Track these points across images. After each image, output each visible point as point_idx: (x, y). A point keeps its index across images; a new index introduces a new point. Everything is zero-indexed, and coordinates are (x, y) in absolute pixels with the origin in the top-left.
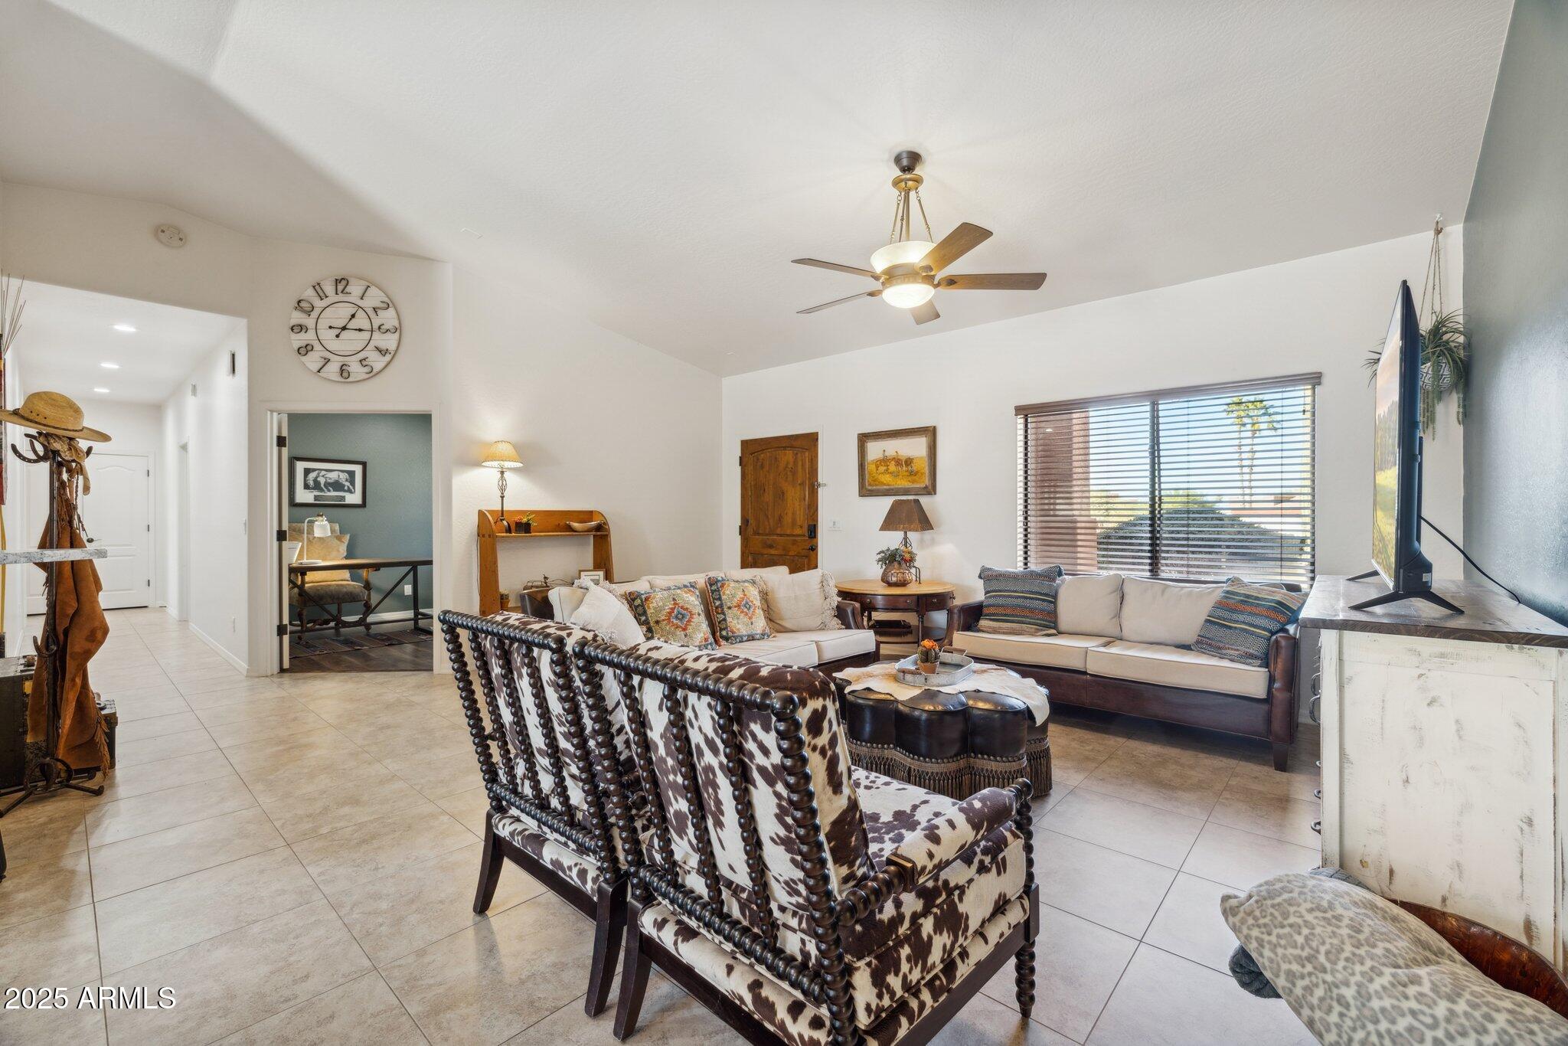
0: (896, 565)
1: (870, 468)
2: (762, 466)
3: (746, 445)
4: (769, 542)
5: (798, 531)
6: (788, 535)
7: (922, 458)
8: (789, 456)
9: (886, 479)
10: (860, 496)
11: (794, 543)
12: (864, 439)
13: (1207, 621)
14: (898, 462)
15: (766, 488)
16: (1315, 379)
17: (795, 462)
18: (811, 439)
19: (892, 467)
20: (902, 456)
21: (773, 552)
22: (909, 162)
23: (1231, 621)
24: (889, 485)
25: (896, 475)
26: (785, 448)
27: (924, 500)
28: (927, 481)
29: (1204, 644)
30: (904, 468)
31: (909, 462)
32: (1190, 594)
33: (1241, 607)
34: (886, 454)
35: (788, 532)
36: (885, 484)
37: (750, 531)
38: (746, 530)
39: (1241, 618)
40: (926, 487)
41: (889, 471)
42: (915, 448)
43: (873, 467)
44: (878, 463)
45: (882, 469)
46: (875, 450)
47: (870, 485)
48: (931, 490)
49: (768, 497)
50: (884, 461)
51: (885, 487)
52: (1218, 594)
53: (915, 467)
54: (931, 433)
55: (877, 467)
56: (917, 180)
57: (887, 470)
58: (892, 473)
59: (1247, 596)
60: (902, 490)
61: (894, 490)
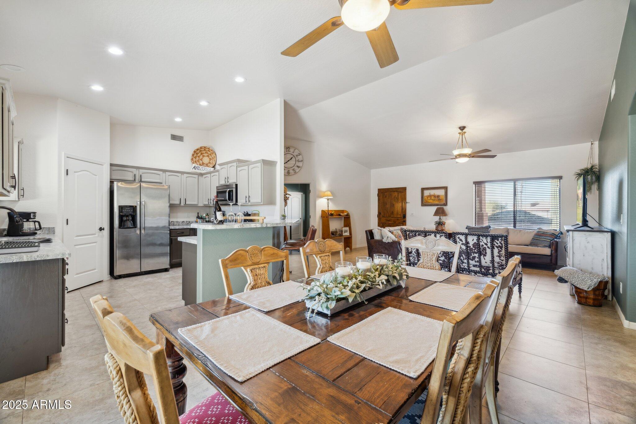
0: (440, 225)
1: (425, 198)
2: (386, 197)
3: (380, 190)
4: (388, 220)
5: (399, 216)
6: (395, 217)
7: (443, 195)
8: (396, 194)
9: (431, 201)
10: (422, 206)
11: (398, 220)
12: (423, 190)
13: (533, 239)
14: (435, 196)
15: (387, 203)
16: (560, 178)
17: (398, 196)
18: (404, 189)
19: (433, 198)
21: (390, 222)
22: (462, 128)
23: (540, 238)
25: (434, 200)
26: (394, 191)
27: (445, 207)
28: (444, 202)
29: (532, 244)
30: (437, 198)
31: (438, 196)
32: (528, 232)
33: (542, 235)
34: (431, 194)
35: (395, 216)
37: (381, 216)
38: (380, 216)
39: (542, 237)
40: (444, 204)
42: (441, 193)
44: (428, 196)
45: (429, 198)
46: (427, 193)
47: (425, 203)
48: (446, 204)
49: (388, 206)
50: (430, 196)
51: (430, 203)
52: (535, 232)
53: (440, 198)
54: (446, 188)
55: (427, 198)
56: (465, 133)
57: (431, 199)
58: (432, 200)
59: (544, 232)
60: (436, 204)
61: (433, 204)
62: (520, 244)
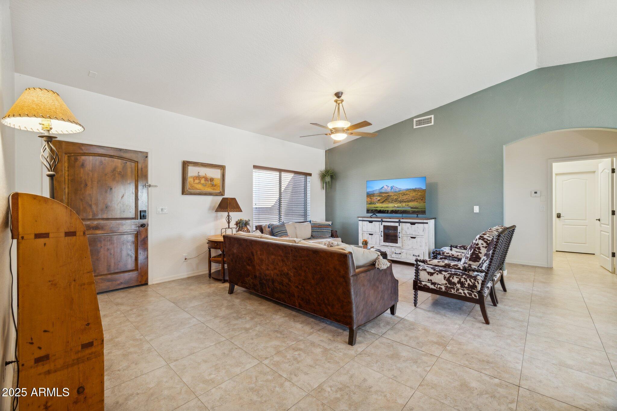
1: (189, 180)
4: (92, 225)
7: (218, 179)
8: (117, 162)
9: (199, 186)
10: (182, 194)
12: (185, 165)
13: (312, 231)
14: (206, 179)
18: (143, 156)
19: (203, 181)
20: (208, 176)
23: (319, 230)
24: (201, 190)
26: (112, 157)
30: (209, 182)
31: (212, 180)
34: (200, 174)
36: (198, 189)
39: (322, 229)
40: (221, 192)
42: (215, 174)
43: (192, 180)
44: (195, 178)
45: (197, 181)
47: (189, 189)
48: (223, 194)
50: (199, 177)
51: (199, 191)
52: (311, 224)
53: (215, 183)
54: (222, 168)
55: (194, 180)
56: (342, 101)
57: (200, 182)
58: (203, 184)
59: (320, 224)
60: (208, 193)
61: (204, 193)
62: (305, 239)
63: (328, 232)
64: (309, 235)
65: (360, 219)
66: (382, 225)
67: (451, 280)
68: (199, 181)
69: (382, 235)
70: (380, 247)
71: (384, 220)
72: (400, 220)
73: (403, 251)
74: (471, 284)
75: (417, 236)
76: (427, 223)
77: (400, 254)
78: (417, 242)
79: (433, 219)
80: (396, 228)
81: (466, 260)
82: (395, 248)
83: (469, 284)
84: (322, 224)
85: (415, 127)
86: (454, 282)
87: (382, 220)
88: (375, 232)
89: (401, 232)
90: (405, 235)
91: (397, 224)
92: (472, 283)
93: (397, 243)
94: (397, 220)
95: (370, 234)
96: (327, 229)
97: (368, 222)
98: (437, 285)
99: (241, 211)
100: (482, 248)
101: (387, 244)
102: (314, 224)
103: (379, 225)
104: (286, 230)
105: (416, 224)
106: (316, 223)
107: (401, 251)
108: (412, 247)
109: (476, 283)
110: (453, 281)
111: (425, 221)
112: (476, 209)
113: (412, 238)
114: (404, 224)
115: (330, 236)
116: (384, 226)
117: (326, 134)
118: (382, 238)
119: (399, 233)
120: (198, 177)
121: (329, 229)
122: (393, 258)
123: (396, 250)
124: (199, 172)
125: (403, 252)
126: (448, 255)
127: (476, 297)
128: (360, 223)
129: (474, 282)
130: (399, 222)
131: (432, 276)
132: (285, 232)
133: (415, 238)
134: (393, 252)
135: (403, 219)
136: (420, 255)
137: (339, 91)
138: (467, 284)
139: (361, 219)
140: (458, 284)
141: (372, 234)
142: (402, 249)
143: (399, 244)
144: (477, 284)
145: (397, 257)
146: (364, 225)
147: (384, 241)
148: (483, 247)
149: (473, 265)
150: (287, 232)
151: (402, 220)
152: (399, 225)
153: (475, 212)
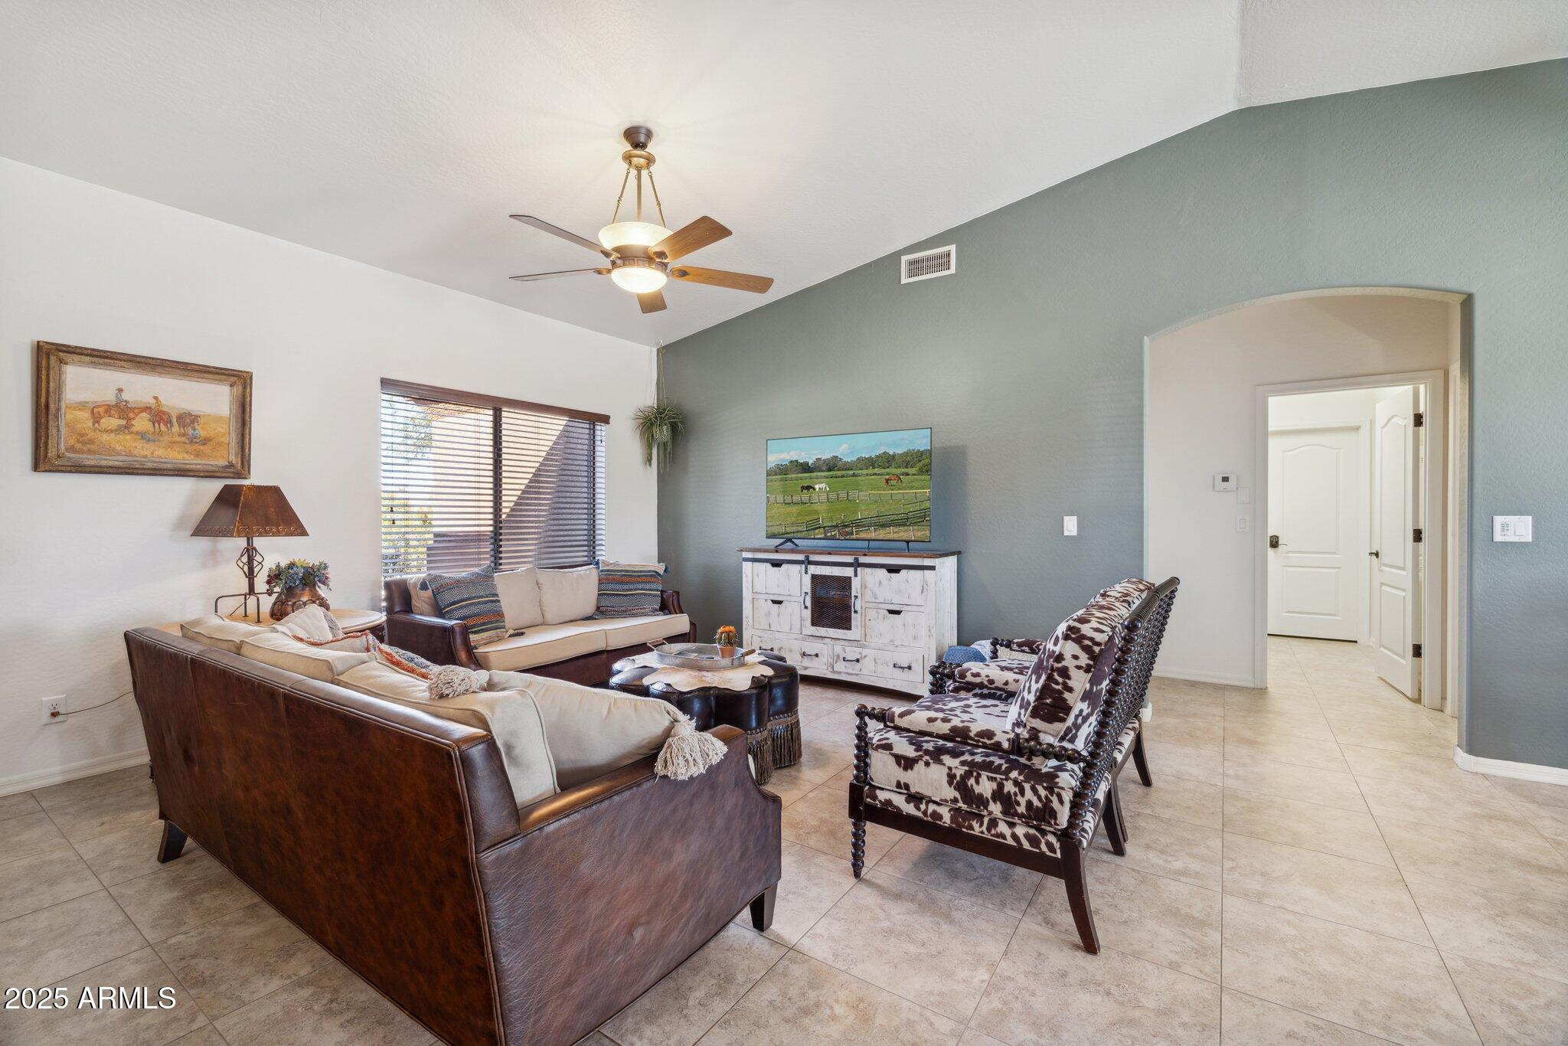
1: (73, 416)
7: (218, 419)
9: (124, 442)
10: (34, 469)
12: (49, 357)
13: (599, 595)
14: (159, 416)
19: (142, 423)
22: (637, 138)
23: (622, 590)
24: (132, 455)
25: (152, 438)
28: (230, 457)
29: (601, 612)
30: (176, 428)
31: (188, 419)
33: (625, 579)
34: (125, 396)
36: (119, 453)
40: (231, 465)
41: (134, 429)
43: (82, 415)
44: (101, 410)
45: (114, 422)
47: (71, 450)
48: (239, 471)
51: (122, 458)
54: (241, 381)
55: (96, 419)
56: (650, 159)
57: (127, 427)
58: (141, 434)
59: (626, 571)
60: (169, 466)
61: (150, 465)
62: (572, 618)
63: (649, 595)
64: (590, 608)
65: (746, 555)
66: (806, 572)
67: (972, 786)
68: (124, 422)
69: (809, 603)
70: (804, 639)
71: (814, 558)
72: (856, 559)
73: (865, 652)
74: (1036, 803)
75: (905, 608)
76: (933, 568)
77: (858, 661)
78: (904, 625)
79: (952, 554)
80: (845, 583)
81: (1023, 711)
82: (843, 643)
83: (1029, 804)
84: (634, 572)
85: (904, 280)
86: (981, 796)
87: (807, 557)
88: (790, 595)
89: (859, 596)
90: (871, 605)
91: (848, 572)
92: (1039, 798)
93: (849, 628)
94: (850, 559)
95: (774, 602)
96: (648, 586)
97: (769, 565)
98: (927, 804)
99: (304, 533)
100: (1073, 672)
101: (822, 631)
102: (608, 571)
103: (800, 572)
104: (497, 595)
105: (903, 572)
106: (616, 569)
107: (860, 653)
108: (892, 641)
109: (1054, 799)
110: (978, 789)
111: (927, 562)
112: (1071, 526)
113: (891, 612)
114: (868, 570)
115: (658, 607)
116: (814, 577)
117: (599, 272)
118: (808, 614)
119: (856, 597)
120: (117, 406)
121: (654, 586)
122: (839, 673)
123: (847, 649)
124: (120, 390)
125: (865, 657)
126: (977, 680)
127: (1054, 852)
128: (747, 567)
129: (1046, 797)
130: (856, 565)
131: (909, 771)
132: (492, 601)
133: (898, 612)
134: (838, 656)
135: (865, 555)
136: (913, 666)
137: (635, 124)
138: (1023, 801)
139: (749, 555)
140: (995, 802)
141: (780, 602)
142: (863, 647)
143: (854, 633)
144: (1055, 804)
145: (850, 671)
146: (758, 575)
147: (814, 624)
148: (1079, 667)
149: (1045, 732)
150: (499, 601)
151: (863, 560)
152: (856, 575)
153: (1066, 533)
